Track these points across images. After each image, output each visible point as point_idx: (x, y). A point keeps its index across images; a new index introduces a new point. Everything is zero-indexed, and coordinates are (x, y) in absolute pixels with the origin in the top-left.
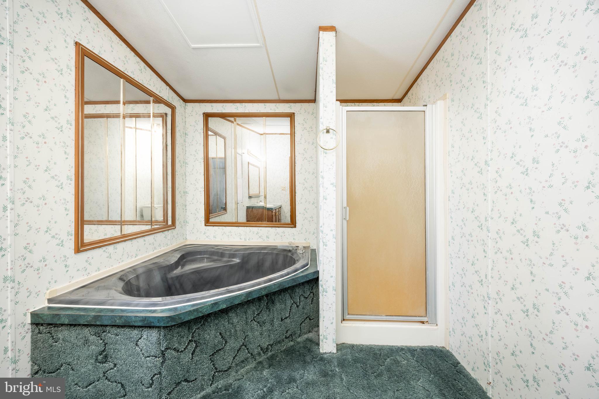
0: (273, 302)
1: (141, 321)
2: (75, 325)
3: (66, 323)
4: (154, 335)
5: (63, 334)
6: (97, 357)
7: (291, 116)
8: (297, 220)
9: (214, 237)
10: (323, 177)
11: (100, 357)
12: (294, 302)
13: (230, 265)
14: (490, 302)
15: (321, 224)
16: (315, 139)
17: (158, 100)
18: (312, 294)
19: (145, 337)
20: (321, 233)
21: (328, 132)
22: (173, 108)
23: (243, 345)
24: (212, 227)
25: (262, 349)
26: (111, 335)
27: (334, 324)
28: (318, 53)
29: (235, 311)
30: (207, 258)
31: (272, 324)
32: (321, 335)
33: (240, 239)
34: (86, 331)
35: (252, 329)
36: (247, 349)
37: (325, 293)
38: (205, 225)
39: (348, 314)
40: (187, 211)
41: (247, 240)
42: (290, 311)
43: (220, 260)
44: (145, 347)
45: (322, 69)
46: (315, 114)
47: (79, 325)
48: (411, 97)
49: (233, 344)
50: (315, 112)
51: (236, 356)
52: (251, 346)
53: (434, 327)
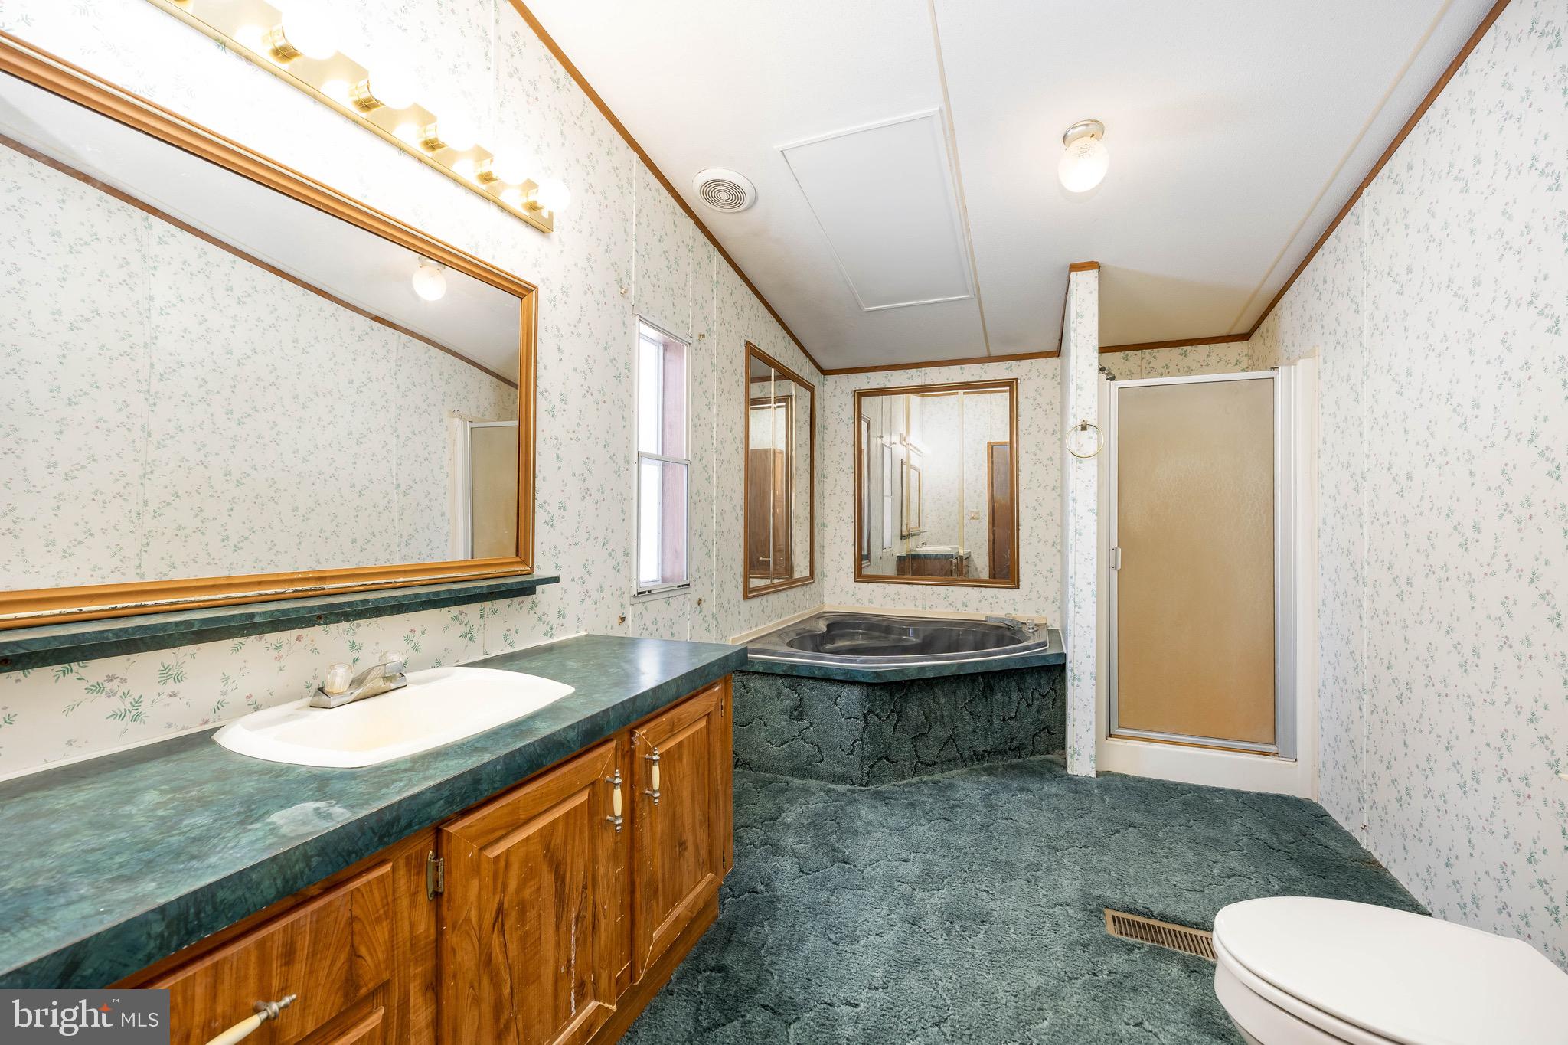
0: (992, 690)
1: (843, 674)
2: (769, 674)
3: (760, 671)
4: (856, 693)
5: (755, 683)
6: (792, 712)
7: (1012, 385)
8: (1021, 575)
9: (871, 601)
10: (1075, 500)
11: (795, 713)
12: (1023, 697)
13: (903, 646)
14: (1365, 697)
15: (1071, 573)
16: (1058, 425)
17: (785, 374)
18: (1053, 693)
19: (845, 694)
20: (1070, 588)
21: (1084, 428)
22: (811, 389)
23: (951, 738)
24: (867, 584)
25: (975, 753)
26: (807, 690)
27: (1093, 731)
28: (1067, 294)
29: (942, 687)
30: (863, 634)
31: (990, 722)
32: (1070, 748)
33: (915, 605)
34: (780, 682)
35: (962, 719)
36: (956, 746)
37: (1076, 682)
38: (855, 581)
39: (1119, 727)
40: (825, 556)
41: (928, 609)
42: (1017, 710)
43: (885, 638)
44: (845, 707)
45: (1075, 330)
46: (1059, 377)
47: (773, 674)
48: (1265, 335)
49: (938, 732)
50: (1059, 373)
51: (942, 750)
52: (961, 743)
53: (1290, 763)
